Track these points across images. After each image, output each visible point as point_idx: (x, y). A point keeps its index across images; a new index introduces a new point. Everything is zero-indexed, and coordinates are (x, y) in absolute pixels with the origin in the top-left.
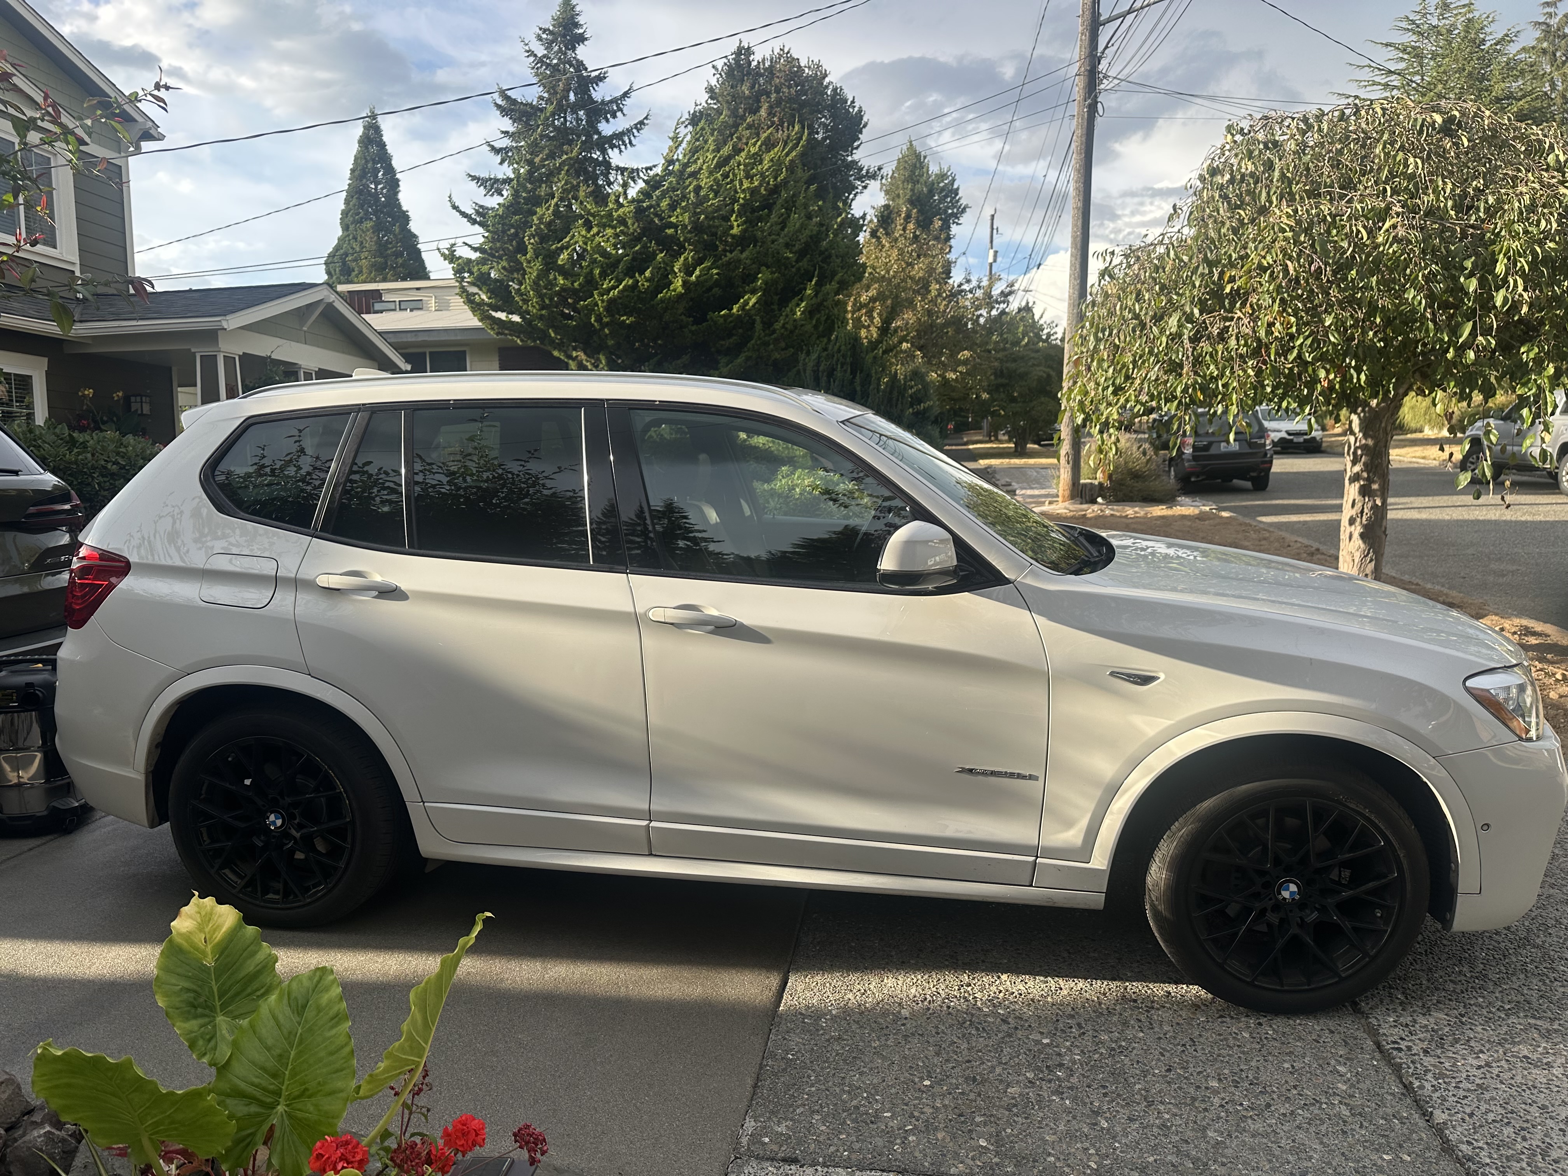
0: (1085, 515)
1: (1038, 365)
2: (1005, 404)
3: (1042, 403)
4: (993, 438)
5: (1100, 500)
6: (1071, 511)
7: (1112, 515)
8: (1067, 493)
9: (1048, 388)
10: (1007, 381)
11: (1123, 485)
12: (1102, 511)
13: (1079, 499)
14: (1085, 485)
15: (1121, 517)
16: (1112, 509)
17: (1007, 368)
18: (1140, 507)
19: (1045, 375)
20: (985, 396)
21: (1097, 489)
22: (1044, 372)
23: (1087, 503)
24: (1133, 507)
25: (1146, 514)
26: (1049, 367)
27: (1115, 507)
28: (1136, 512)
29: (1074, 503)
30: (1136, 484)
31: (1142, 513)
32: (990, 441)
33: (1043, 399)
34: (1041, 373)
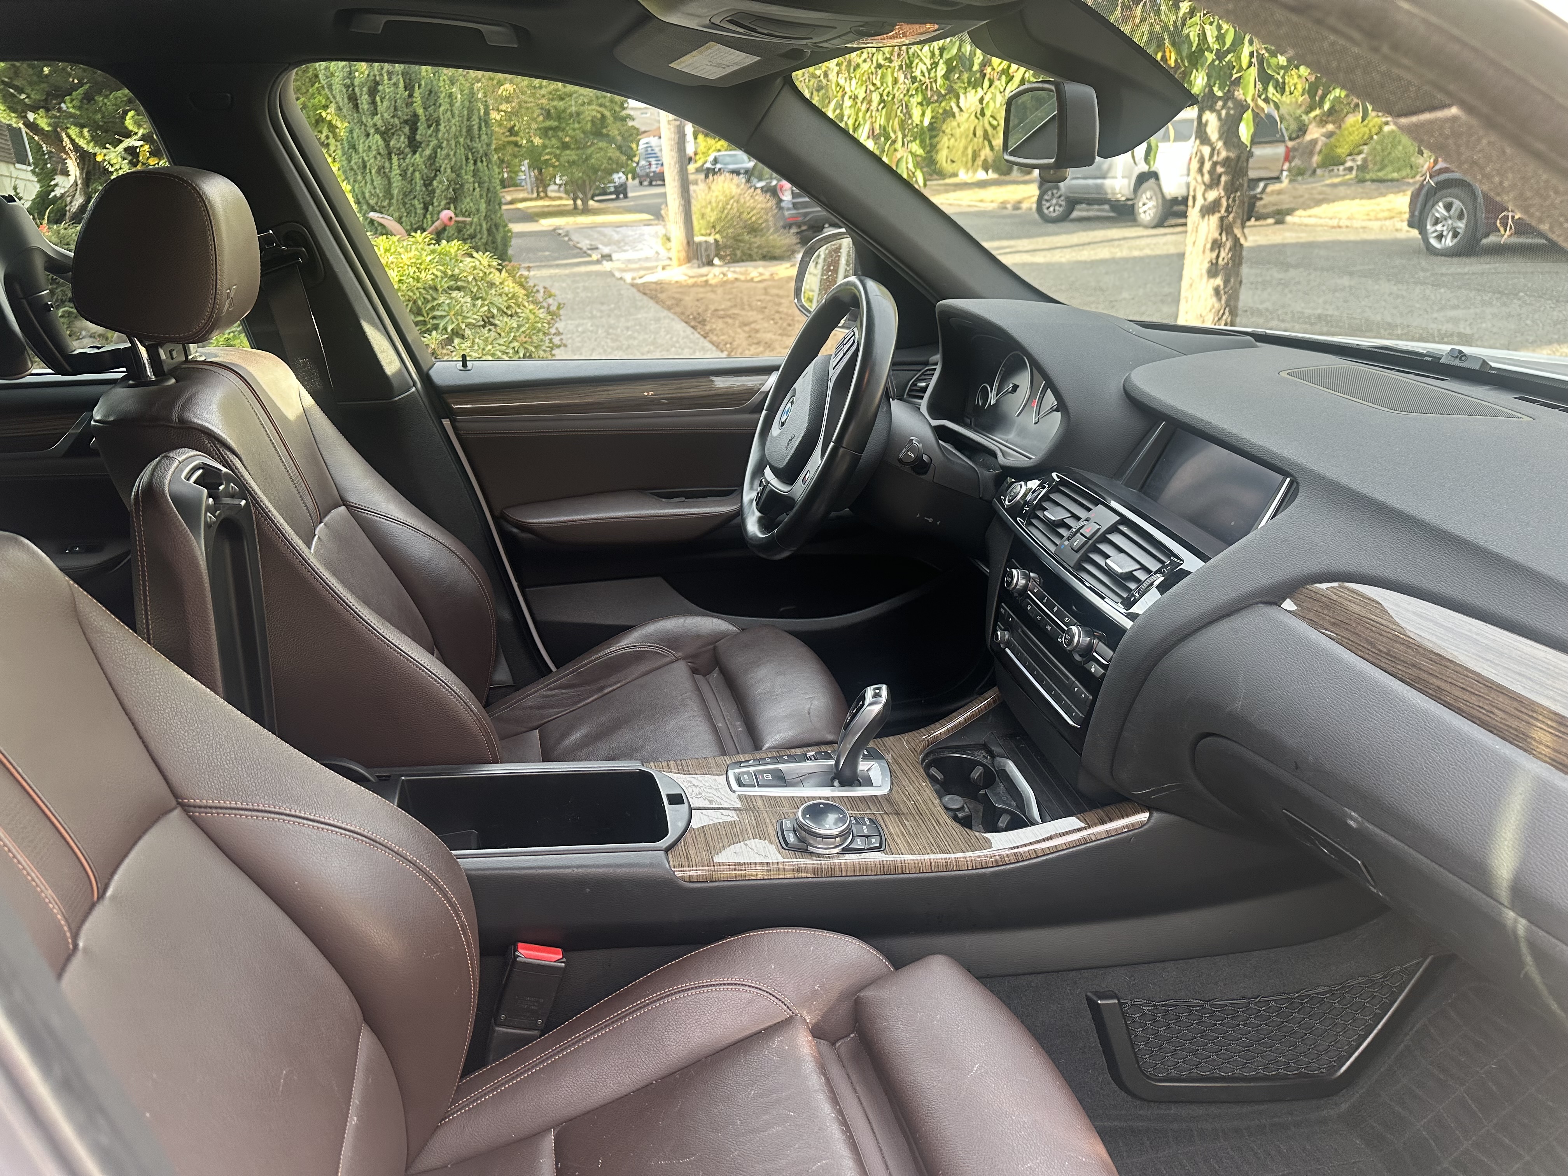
0: (706, 281)
1: (589, 104)
2: (558, 152)
3: (601, 149)
4: (542, 194)
5: (716, 261)
6: (691, 277)
7: (736, 279)
8: (683, 255)
9: (604, 131)
10: (556, 124)
11: (740, 241)
12: (725, 275)
13: (695, 261)
14: (700, 244)
15: (747, 281)
16: (734, 272)
17: (555, 108)
18: (764, 267)
19: (599, 116)
20: (537, 141)
21: (713, 247)
22: (598, 112)
23: (704, 265)
24: (756, 267)
25: (772, 275)
26: (601, 105)
27: (738, 269)
28: (761, 274)
29: (692, 267)
30: (753, 240)
31: (767, 275)
32: (539, 198)
33: (601, 144)
34: (594, 113)
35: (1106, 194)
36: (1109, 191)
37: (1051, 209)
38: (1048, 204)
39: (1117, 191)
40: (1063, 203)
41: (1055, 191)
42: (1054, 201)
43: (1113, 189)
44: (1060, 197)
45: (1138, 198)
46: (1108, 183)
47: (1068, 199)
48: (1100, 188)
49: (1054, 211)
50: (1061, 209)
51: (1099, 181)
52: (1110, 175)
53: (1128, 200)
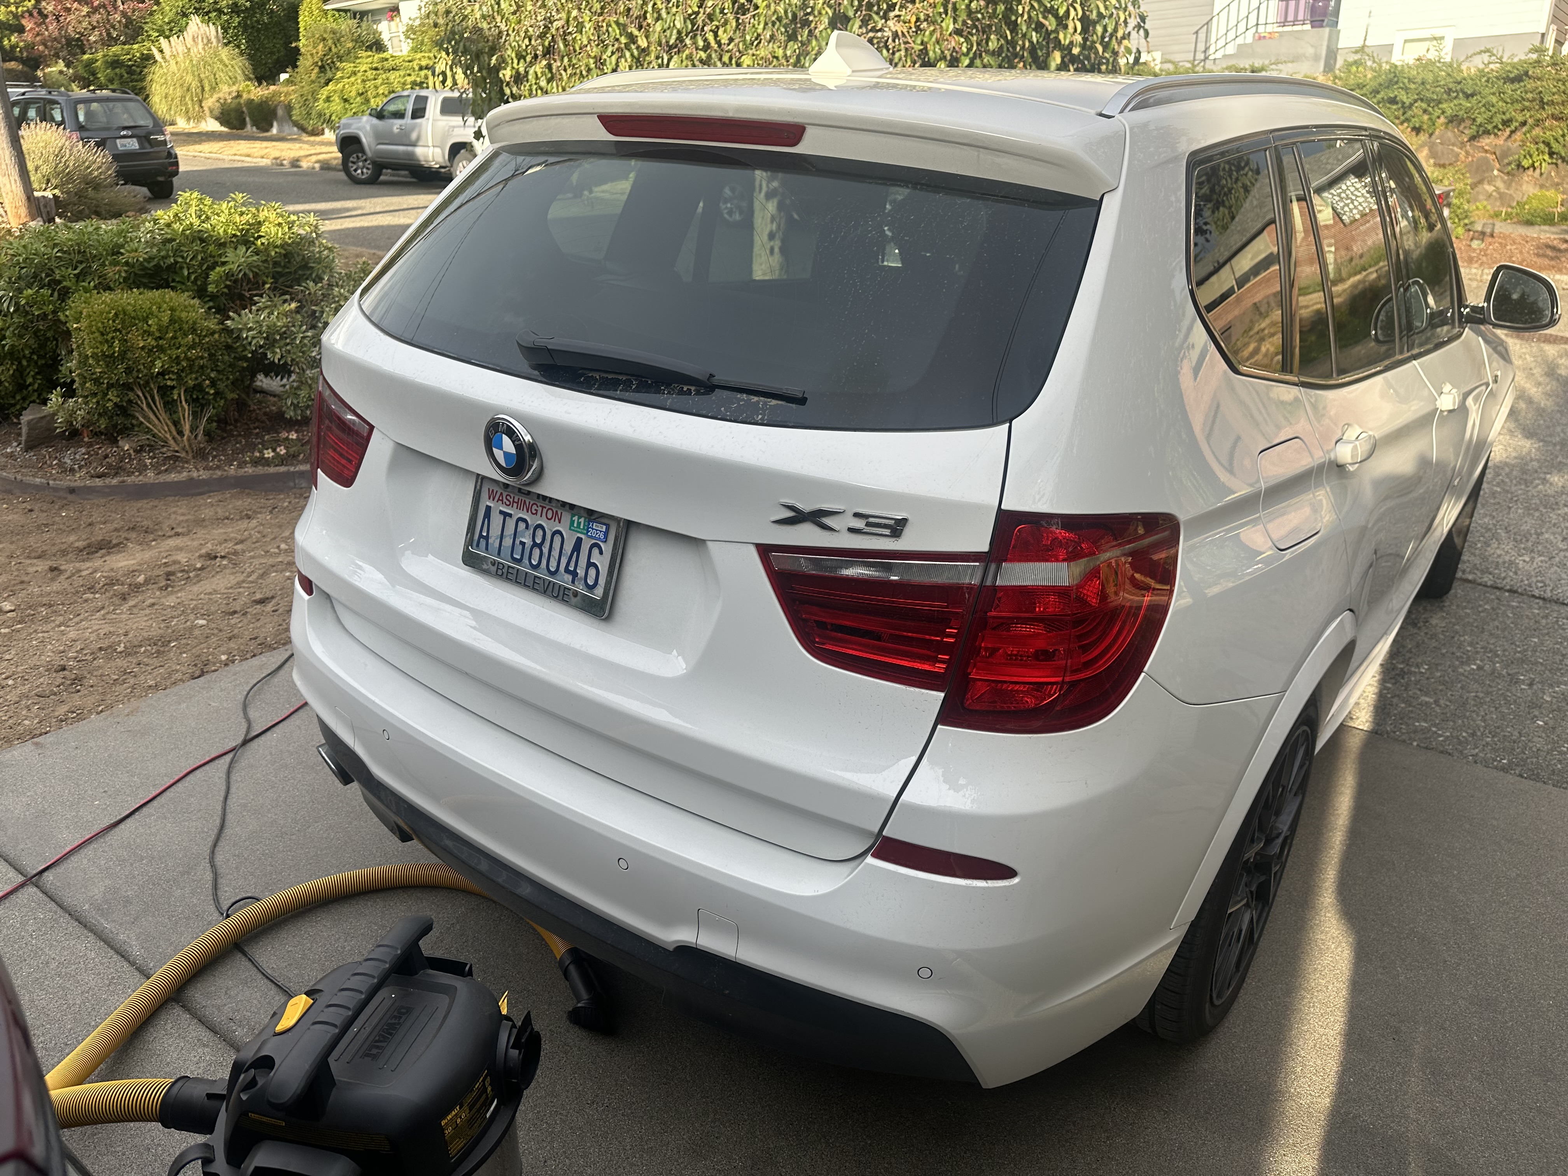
35: (419, 161)
36: (422, 158)
37: (359, 171)
38: (355, 167)
39: (431, 159)
40: (370, 166)
41: (360, 155)
42: (361, 164)
43: (426, 156)
44: (366, 160)
45: (455, 165)
46: (419, 151)
47: (374, 163)
48: (412, 156)
49: (362, 172)
50: (369, 172)
51: (410, 148)
52: (420, 143)
53: (441, 167)
